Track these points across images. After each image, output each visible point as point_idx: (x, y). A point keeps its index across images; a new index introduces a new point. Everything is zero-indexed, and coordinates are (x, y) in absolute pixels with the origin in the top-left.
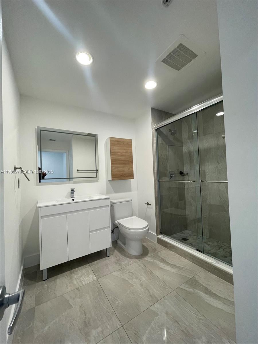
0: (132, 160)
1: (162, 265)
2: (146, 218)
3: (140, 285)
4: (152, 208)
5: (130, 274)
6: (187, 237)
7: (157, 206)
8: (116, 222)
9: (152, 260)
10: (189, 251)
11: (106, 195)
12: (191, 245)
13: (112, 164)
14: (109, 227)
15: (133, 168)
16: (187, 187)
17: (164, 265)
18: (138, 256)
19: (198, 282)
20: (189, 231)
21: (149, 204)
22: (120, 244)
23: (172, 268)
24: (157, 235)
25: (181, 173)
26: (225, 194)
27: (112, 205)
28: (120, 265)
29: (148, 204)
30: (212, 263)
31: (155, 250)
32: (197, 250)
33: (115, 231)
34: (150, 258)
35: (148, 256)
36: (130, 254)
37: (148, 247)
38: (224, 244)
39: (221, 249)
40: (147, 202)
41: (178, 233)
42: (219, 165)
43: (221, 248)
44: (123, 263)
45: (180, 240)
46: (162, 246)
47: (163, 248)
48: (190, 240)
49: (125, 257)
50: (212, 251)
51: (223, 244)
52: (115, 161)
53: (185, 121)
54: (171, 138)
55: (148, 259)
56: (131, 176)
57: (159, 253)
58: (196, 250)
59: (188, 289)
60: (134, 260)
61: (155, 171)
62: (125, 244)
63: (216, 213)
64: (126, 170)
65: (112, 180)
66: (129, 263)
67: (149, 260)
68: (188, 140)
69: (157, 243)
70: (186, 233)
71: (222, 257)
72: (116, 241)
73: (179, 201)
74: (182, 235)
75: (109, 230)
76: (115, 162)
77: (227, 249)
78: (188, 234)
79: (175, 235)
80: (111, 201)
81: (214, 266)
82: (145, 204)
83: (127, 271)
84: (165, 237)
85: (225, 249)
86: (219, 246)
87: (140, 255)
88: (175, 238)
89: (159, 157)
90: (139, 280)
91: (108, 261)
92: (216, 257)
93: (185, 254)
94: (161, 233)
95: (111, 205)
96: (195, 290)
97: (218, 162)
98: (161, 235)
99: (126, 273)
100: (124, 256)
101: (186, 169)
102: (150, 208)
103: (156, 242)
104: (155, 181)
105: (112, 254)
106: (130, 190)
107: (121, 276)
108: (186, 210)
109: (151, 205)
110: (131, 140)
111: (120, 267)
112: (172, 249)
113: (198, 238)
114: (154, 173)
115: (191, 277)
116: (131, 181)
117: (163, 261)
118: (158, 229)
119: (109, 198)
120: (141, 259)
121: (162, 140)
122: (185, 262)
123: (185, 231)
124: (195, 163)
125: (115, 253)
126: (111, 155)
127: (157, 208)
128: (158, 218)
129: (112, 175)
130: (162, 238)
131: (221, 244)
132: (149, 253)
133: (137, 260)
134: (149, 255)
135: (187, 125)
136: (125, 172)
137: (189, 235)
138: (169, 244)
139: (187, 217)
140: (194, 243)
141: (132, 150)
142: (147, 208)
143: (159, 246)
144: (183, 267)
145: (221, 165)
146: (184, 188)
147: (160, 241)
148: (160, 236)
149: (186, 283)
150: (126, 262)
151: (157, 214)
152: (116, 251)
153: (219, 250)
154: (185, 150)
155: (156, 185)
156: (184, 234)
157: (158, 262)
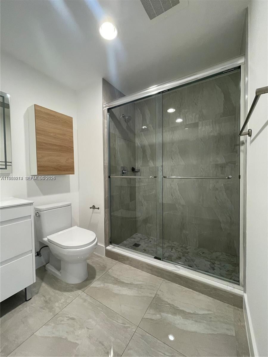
0: (73, 147)
1: (116, 289)
2: (90, 226)
3: (89, 338)
4: (100, 213)
5: (70, 322)
6: (138, 241)
7: (107, 210)
8: (45, 239)
9: (102, 285)
10: (147, 262)
11: (26, 199)
12: (145, 251)
13: (38, 148)
14: (32, 250)
15: (73, 158)
16: (139, 185)
17: (120, 288)
18: (81, 283)
19: (163, 300)
20: (139, 234)
21: (96, 207)
22: (51, 271)
23: (130, 288)
24: (106, 247)
25: (133, 170)
26: (177, 192)
27: (38, 215)
28: (51, 309)
29: (94, 207)
30: (174, 271)
31: (104, 268)
32: (156, 258)
33: (43, 252)
34: (99, 282)
35: (95, 280)
36: (68, 284)
37: (94, 266)
38: (175, 243)
39: (174, 250)
40: (93, 206)
41: (128, 239)
42: (173, 162)
43: (173, 248)
44: (57, 304)
45: (132, 247)
46: (112, 259)
47: (114, 262)
48: (143, 244)
49: (61, 291)
50: (167, 254)
51: (173, 244)
52: (44, 145)
53: (139, 109)
54: (124, 125)
55: (96, 284)
56: (69, 169)
57: (109, 271)
58: (154, 258)
59: (154, 317)
60: (75, 292)
61: (106, 165)
62: (59, 269)
63: (167, 212)
64: (63, 160)
65: (38, 174)
66: (67, 301)
67: (98, 286)
68: (142, 132)
69: (107, 258)
70: (137, 237)
71: (177, 259)
72: (44, 266)
73: (130, 201)
74: (133, 240)
75: (32, 255)
76: (44, 147)
77: (178, 248)
78: (139, 237)
79: (125, 242)
80: (36, 207)
81: (175, 274)
82: (90, 208)
83: (66, 319)
84: (116, 247)
85: (176, 248)
86: (170, 246)
87: (82, 282)
88: (126, 246)
89: (111, 146)
90: (86, 329)
91: (28, 308)
92: (172, 261)
93: (142, 265)
94: (111, 243)
95: (36, 214)
96: (162, 314)
97: (172, 158)
98: (110, 246)
99: (63, 322)
100: (59, 290)
101: (138, 165)
102: (97, 213)
103: (104, 256)
104: (105, 178)
105: (36, 292)
106: (68, 190)
107: (53, 333)
108: (136, 211)
109: (98, 208)
110: (72, 118)
111: (51, 314)
112: (126, 262)
113: (150, 241)
114: (104, 166)
115: (153, 296)
116: (69, 177)
117: (117, 282)
118: (106, 239)
119: (31, 204)
120: (85, 288)
121: (114, 125)
122: (143, 276)
123: (134, 235)
124: (149, 159)
125: (41, 290)
126: (37, 133)
127: (107, 213)
128: (107, 225)
129: (38, 167)
130: (112, 250)
131: (171, 244)
132: (97, 273)
133: (80, 292)
134: (97, 277)
135: (141, 114)
136: (61, 164)
137: (140, 239)
138: (122, 255)
139: (137, 219)
140: (147, 249)
141: (72, 133)
142: (92, 213)
143: (109, 261)
144: (141, 284)
145: (175, 162)
146: (135, 187)
147: (109, 254)
148: (110, 248)
149: (150, 306)
150: (63, 300)
151: (106, 220)
152: (43, 284)
153: (172, 251)
154: (137, 143)
155: (106, 183)
156: (135, 238)
157: (111, 286)
